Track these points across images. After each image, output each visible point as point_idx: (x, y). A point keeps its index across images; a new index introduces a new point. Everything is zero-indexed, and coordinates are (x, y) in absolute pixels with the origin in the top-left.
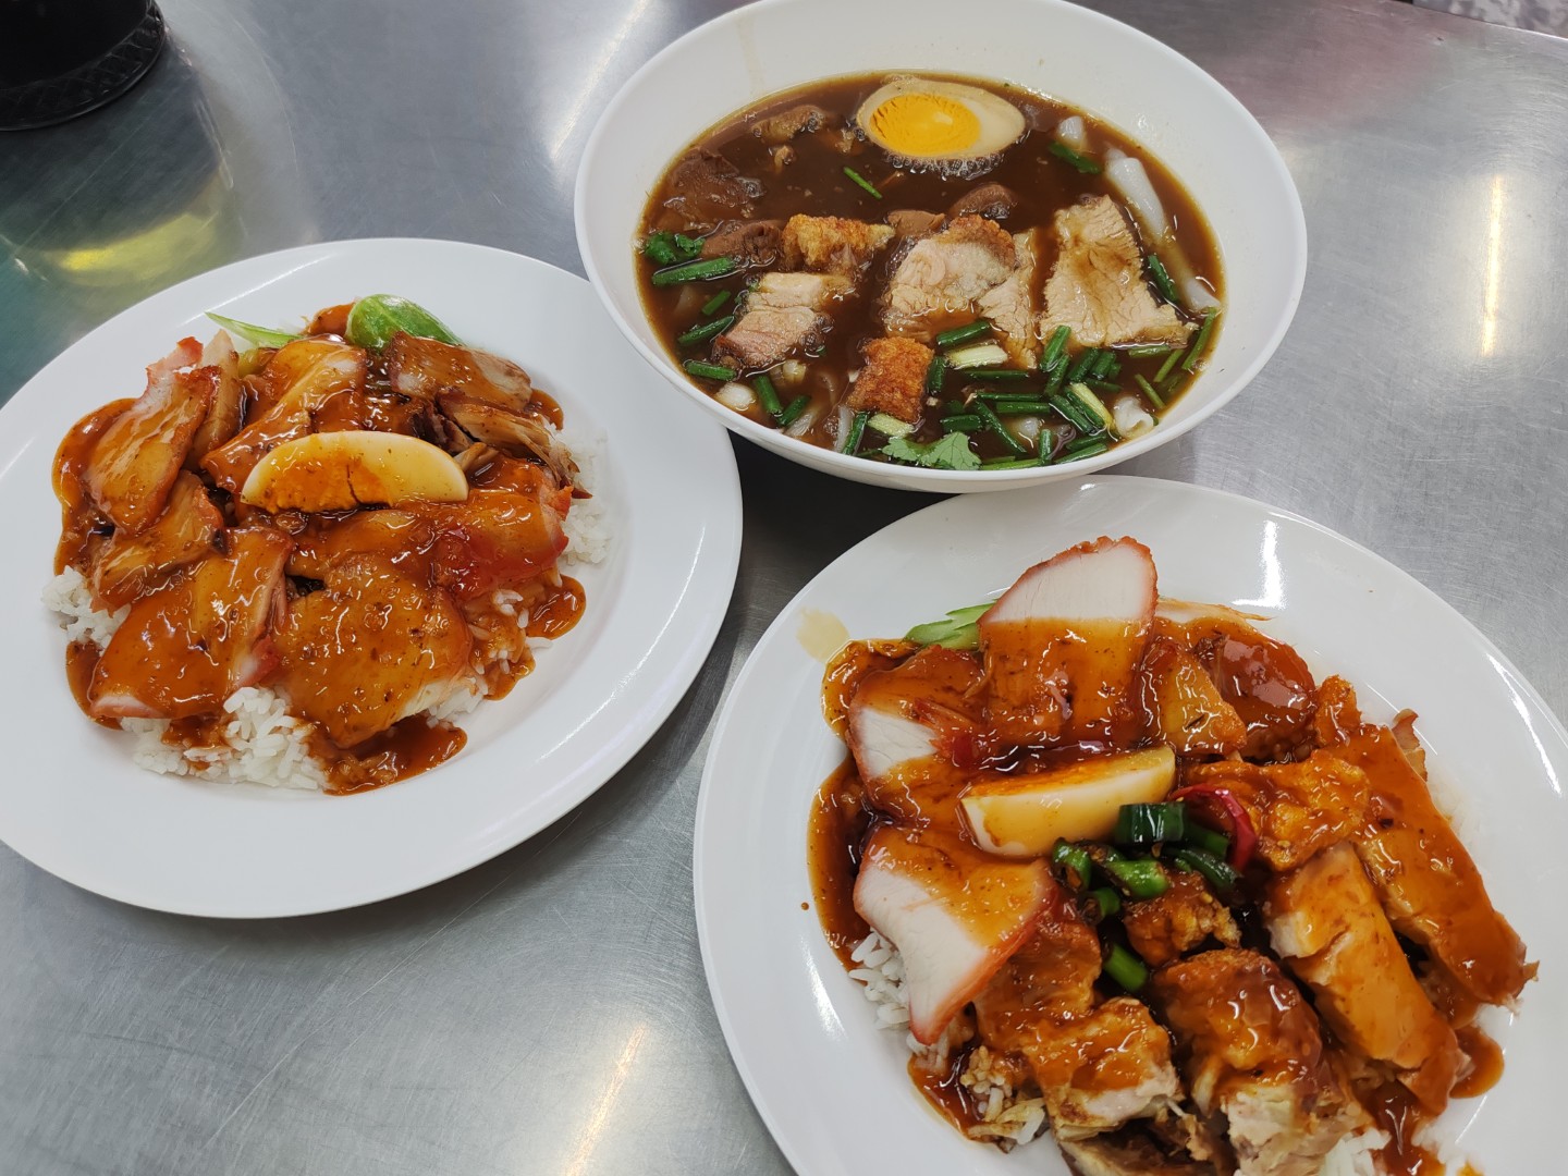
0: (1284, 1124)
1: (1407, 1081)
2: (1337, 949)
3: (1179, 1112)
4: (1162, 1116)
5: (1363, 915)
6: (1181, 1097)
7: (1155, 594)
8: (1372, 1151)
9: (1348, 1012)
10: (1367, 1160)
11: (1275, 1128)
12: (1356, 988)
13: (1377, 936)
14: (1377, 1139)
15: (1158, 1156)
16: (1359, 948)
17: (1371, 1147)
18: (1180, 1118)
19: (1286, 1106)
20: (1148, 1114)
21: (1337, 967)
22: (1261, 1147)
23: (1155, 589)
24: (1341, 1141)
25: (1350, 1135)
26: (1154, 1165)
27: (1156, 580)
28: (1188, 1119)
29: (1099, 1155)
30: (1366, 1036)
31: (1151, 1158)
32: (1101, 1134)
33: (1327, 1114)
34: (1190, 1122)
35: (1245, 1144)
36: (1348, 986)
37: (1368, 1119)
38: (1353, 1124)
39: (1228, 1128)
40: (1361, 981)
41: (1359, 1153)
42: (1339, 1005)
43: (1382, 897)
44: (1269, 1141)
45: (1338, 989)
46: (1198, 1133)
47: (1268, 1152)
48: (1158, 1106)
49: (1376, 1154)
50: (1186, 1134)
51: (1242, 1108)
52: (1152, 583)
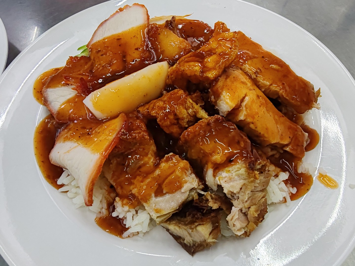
0: (245, 179)
1: (288, 149)
2: (244, 104)
3: (202, 193)
4: (196, 197)
5: (250, 90)
6: (202, 186)
7: (148, 16)
8: (283, 181)
9: (256, 128)
10: (283, 185)
11: (242, 182)
12: (256, 117)
13: (258, 96)
14: (284, 176)
15: (199, 214)
16: (253, 101)
17: (283, 180)
18: (203, 195)
19: (243, 171)
20: (190, 198)
21: (246, 110)
22: (239, 193)
23: (148, 14)
24: (271, 181)
25: (273, 178)
26: (198, 218)
27: (147, 12)
28: (207, 194)
29: (176, 224)
30: (266, 135)
31: (196, 216)
32: (173, 215)
33: (261, 171)
34: (208, 195)
35: (233, 194)
36: (253, 118)
37: (278, 170)
38: (274, 174)
39: (223, 190)
40: (257, 113)
41: (279, 184)
42: (252, 126)
43: (255, 82)
44: (241, 189)
45: (249, 120)
46: (212, 198)
47: (243, 194)
48: (193, 193)
49: (286, 182)
50: (207, 200)
51: (226, 179)
52: (146, 13)
